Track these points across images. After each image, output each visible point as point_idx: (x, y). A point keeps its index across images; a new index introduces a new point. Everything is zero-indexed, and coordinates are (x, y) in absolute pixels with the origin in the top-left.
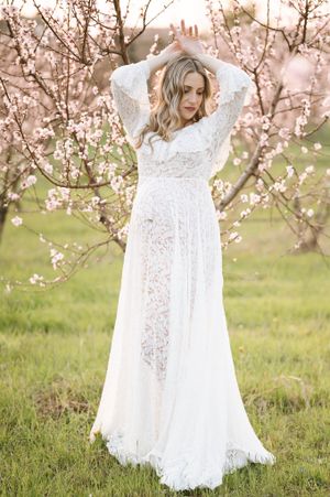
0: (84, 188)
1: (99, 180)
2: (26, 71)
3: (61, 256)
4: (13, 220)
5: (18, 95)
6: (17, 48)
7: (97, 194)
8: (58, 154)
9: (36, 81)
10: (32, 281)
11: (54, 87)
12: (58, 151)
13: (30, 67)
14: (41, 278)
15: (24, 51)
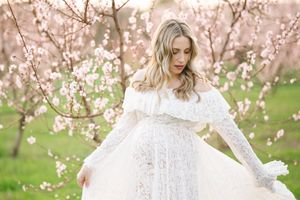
0: (83, 117)
1: (95, 112)
2: (40, 29)
3: (64, 167)
4: (29, 140)
5: (34, 47)
6: (34, 13)
7: (92, 122)
8: (63, 90)
9: (48, 36)
10: (42, 187)
11: (61, 41)
12: (63, 88)
13: (44, 26)
14: (49, 185)
15: (39, 14)
